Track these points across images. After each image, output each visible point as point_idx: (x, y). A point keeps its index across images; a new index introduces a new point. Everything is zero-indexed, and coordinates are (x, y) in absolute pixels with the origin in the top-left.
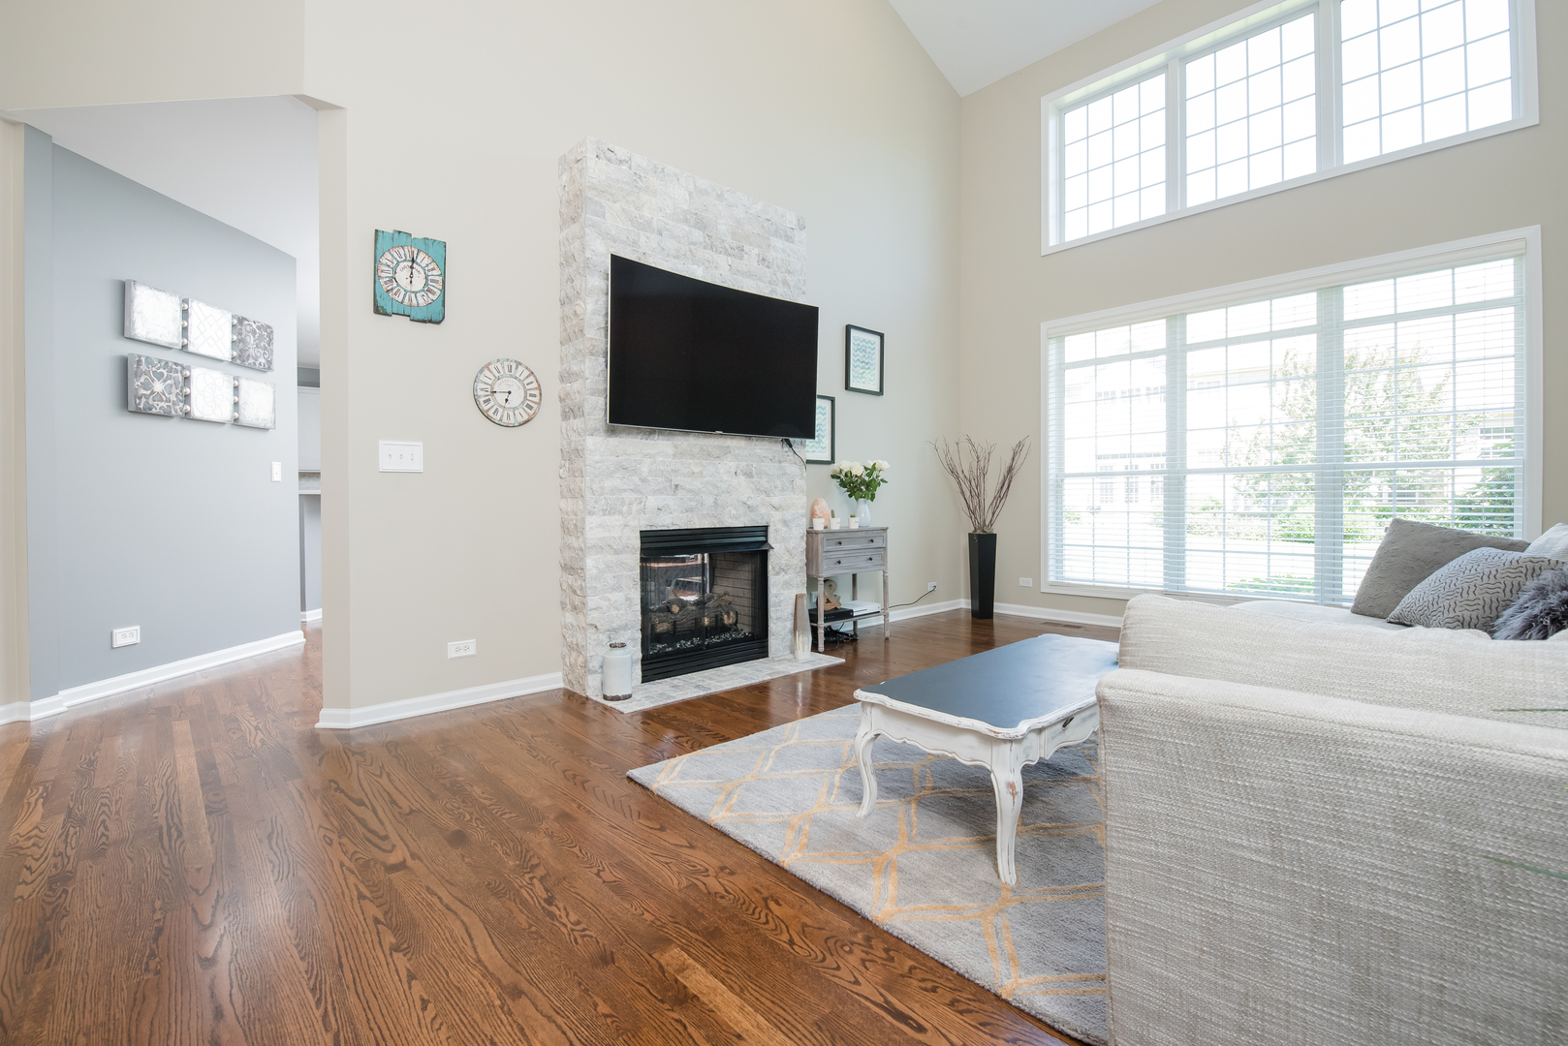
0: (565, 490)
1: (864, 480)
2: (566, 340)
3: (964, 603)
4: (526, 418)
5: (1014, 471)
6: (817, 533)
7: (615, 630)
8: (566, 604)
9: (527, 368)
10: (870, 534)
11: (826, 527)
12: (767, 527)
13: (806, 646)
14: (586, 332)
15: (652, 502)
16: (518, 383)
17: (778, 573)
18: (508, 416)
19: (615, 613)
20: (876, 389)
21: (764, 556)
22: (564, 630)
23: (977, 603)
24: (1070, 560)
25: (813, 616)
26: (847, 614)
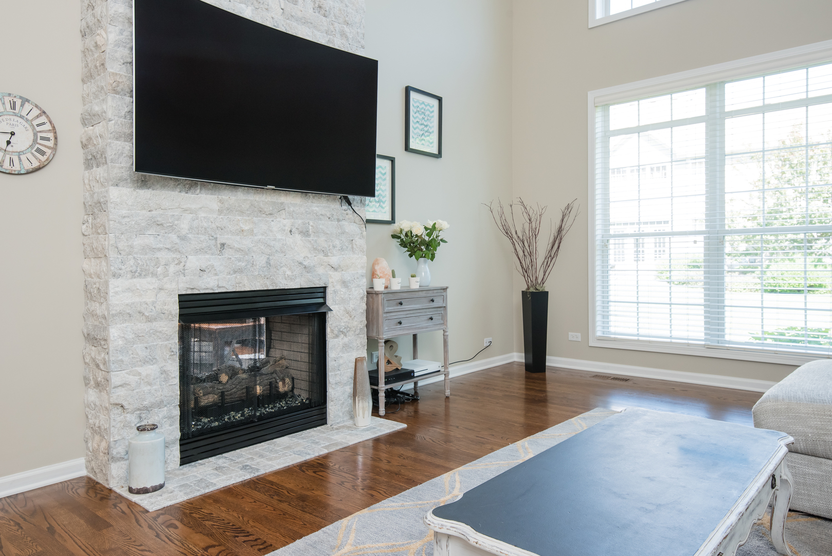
0: (88, 249)
1: (424, 240)
2: (87, 78)
3: (518, 357)
4: (36, 164)
5: (563, 232)
6: (377, 294)
7: (147, 409)
8: (89, 380)
9: (37, 106)
10: (430, 294)
11: (386, 287)
12: (325, 288)
13: (366, 413)
14: (107, 65)
15: (194, 262)
16: (24, 123)
17: (337, 336)
18: (11, 161)
19: (146, 388)
20: (436, 151)
21: (320, 319)
22: (87, 409)
23: (531, 356)
24: (616, 315)
25: (374, 378)
26: (408, 375)
